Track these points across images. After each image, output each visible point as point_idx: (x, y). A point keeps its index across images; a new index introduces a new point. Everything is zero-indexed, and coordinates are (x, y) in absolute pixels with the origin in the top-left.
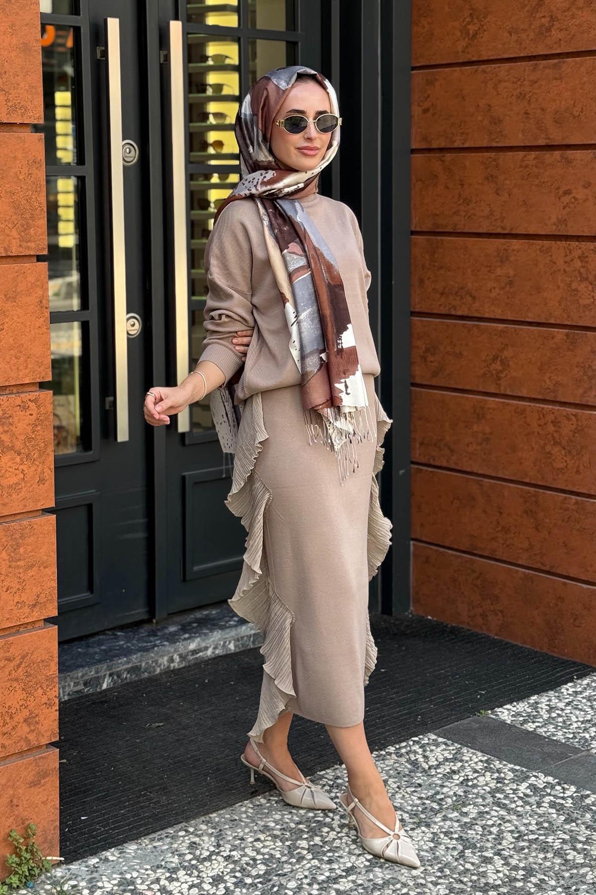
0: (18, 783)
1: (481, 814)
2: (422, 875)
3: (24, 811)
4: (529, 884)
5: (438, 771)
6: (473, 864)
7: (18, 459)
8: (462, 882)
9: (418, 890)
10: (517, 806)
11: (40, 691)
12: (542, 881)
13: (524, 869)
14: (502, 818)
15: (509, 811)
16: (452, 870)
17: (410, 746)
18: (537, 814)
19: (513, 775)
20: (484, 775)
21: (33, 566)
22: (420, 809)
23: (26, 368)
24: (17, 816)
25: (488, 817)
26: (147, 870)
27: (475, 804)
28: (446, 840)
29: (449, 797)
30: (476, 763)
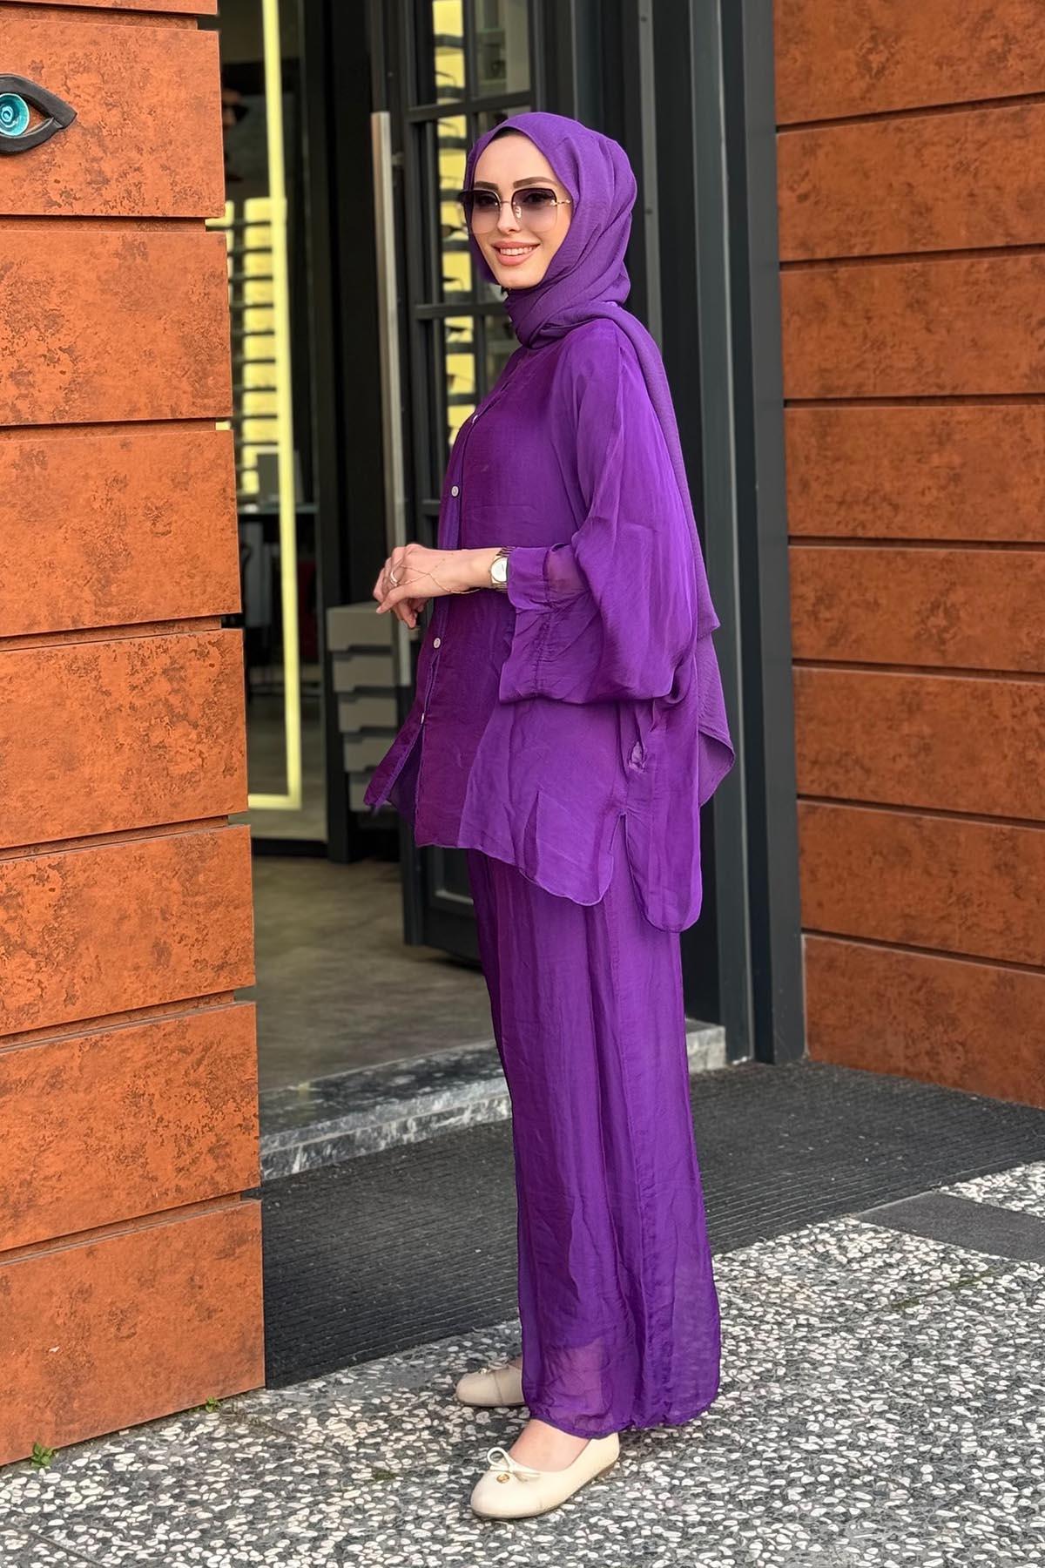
0: (200, 1251)
1: (936, 1316)
2: (846, 1390)
3: (211, 1296)
4: (1016, 1397)
5: (864, 1264)
6: (925, 1375)
7: (193, 736)
8: (908, 1396)
9: (840, 1407)
10: (996, 1304)
11: (232, 1105)
12: (1037, 1392)
13: (1007, 1378)
14: (972, 1320)
15: (981, 1310)
16: (893, 1383)
17: (816, 1234)
18: (1027, 1312)
19: (986, 1267)
20: (940, 1267)
21: (217, 904)
22: (837, 1311)
23: (205, 592)
24: (201, 1304)
25: (949, 1318)
26: (404, 1393)
27: (926, 1304)
28: (882, 1347)
29: (883, 1295)
30: (927, 1254)
